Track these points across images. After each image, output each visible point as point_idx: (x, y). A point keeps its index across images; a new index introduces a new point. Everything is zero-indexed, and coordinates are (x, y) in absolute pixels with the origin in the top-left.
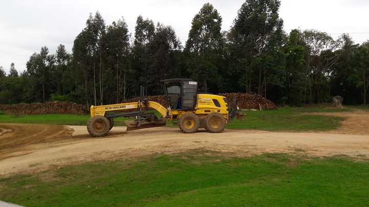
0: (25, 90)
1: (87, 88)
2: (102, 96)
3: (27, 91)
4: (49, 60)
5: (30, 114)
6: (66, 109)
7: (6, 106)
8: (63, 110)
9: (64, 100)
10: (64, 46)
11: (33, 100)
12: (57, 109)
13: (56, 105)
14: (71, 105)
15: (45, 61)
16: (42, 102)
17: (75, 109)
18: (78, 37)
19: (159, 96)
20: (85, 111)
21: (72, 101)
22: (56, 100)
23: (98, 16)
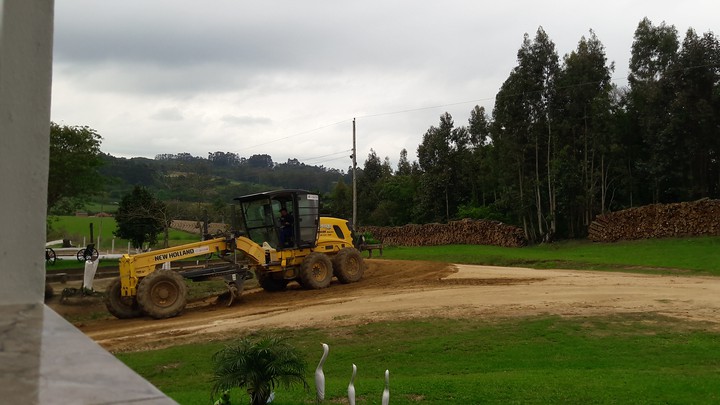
0: (415, 199)
1: (524, 192)
2: (553, 207)
3: (419, 201)
4: (455, 138)
5: (424, 244)
6: (484, 237)
7: (386, 229)
8: (479, 238)
9: (481, 217)
10: (483, 109)
11: (430, 218)
12: (468, 235)
13: (466, 227)
14: (493, 227)
15: (449, 141)
16: (444, 221)
17: (501, 236)
18: (503, 87)
19: (683, 204)
20: (519, 239)
21: (494, 219)
22: (467, 216)
23: (542, 37)
